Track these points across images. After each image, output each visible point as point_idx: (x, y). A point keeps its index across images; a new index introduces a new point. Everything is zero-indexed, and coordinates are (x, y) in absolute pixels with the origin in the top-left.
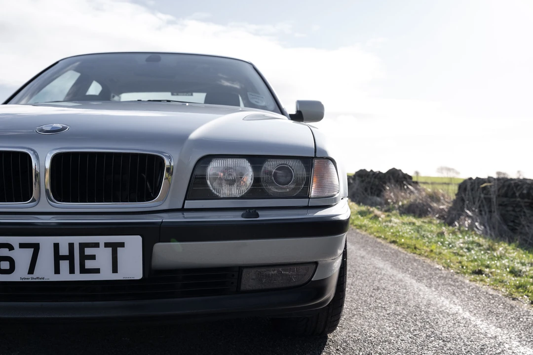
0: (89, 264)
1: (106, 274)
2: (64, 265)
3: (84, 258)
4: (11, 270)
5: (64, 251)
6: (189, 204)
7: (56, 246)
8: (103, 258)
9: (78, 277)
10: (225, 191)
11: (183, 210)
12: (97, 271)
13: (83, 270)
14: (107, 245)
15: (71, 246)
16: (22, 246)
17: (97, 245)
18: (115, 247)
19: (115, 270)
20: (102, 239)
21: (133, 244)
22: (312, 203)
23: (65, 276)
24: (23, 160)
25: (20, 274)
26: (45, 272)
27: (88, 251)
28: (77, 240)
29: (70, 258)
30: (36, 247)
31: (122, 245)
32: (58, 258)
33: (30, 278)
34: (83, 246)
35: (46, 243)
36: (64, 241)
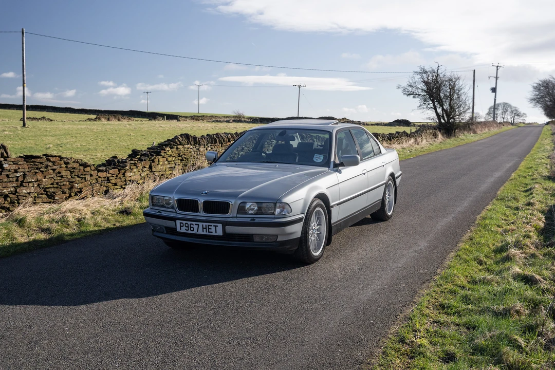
0: (210, 230)
1: (214, 234)
2: (205, 230)
3: (209, 229)
4: (193, 231)
5: (204, 227)
6: (238, 216)
8: (213, 229)
10: (250, 212)
11: (236, 217)
12: (212, 232)
13: (209, 232)
14: (214, 226)
16: (196, 224)
17: (211, 226)
18: (216, 226)
19: (216, 232)
20: (213, 224)
21: (220, 226)
22: (276, 217)
23: (205, 233)
24: (196, 202)
25: (195, 232)
26: (200, 232)
27: (210, 227)
28: (207, 224)
29: (206, 228)
30: (198, 225)
32: (203, 228)
33: (197, 233)
34: (209, 226)
35: (200, 224)
36: (204, 224)
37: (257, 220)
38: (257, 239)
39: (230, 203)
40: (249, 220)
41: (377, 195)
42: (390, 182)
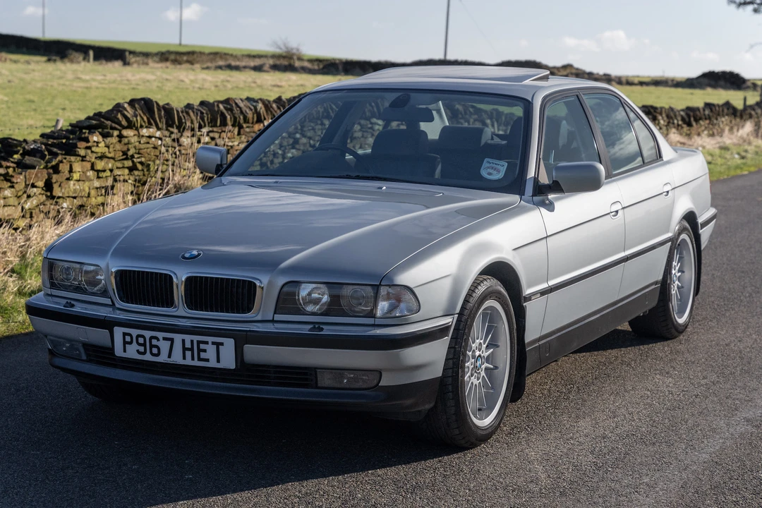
0: (203, 355)
1: (213, 364)
2: (188, 354)
3: (200, 350)
4: (158, 355)
5: (188, 345)
6: (278, 317)
7: (183, 341)
8: (210, 352)
9: (196, 363)
10: (310, 308)
11: (273, 321)
12: (207, 360)
13: (200, 359)
14: (213, 343)
15: (192, 341)
16: (165, 339)
17: (206, 343)
18: (218, 345)
19: (218, 361)
20: (210, 339)
21: (229, 344)
22: (378, 322)
23: (189, 362)
24: (168, 279)
25: (163, 358)
26: (177, 358)
27: (202, 346)
28: (196, 338)
29: (192, 349)
30: (172, 340)
31: (222, 344)
32: (185, 349)
33: (170, 361)
34: (199, 342)
35: (178, 338)
36: (188, 338)
37: (327, 331)
38: (325, 380)
39: (258, 283)
40: (305, 329)
41: (649, 271)
42: (684, 236)
